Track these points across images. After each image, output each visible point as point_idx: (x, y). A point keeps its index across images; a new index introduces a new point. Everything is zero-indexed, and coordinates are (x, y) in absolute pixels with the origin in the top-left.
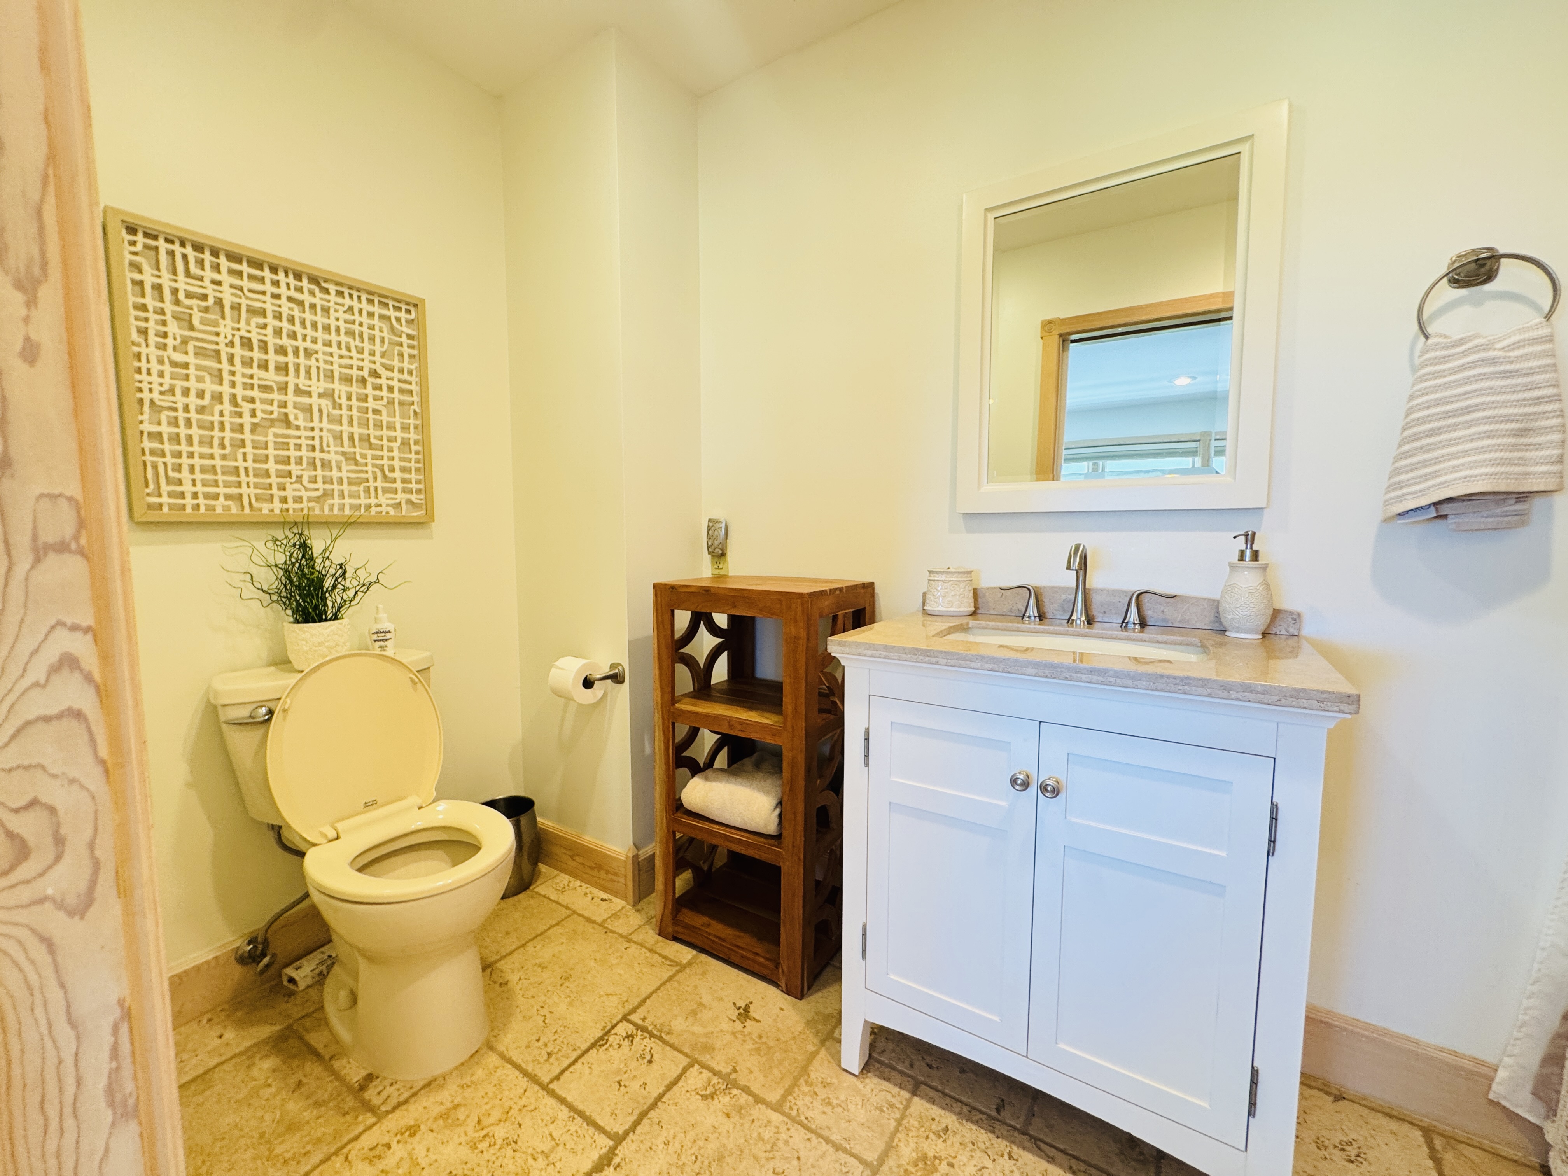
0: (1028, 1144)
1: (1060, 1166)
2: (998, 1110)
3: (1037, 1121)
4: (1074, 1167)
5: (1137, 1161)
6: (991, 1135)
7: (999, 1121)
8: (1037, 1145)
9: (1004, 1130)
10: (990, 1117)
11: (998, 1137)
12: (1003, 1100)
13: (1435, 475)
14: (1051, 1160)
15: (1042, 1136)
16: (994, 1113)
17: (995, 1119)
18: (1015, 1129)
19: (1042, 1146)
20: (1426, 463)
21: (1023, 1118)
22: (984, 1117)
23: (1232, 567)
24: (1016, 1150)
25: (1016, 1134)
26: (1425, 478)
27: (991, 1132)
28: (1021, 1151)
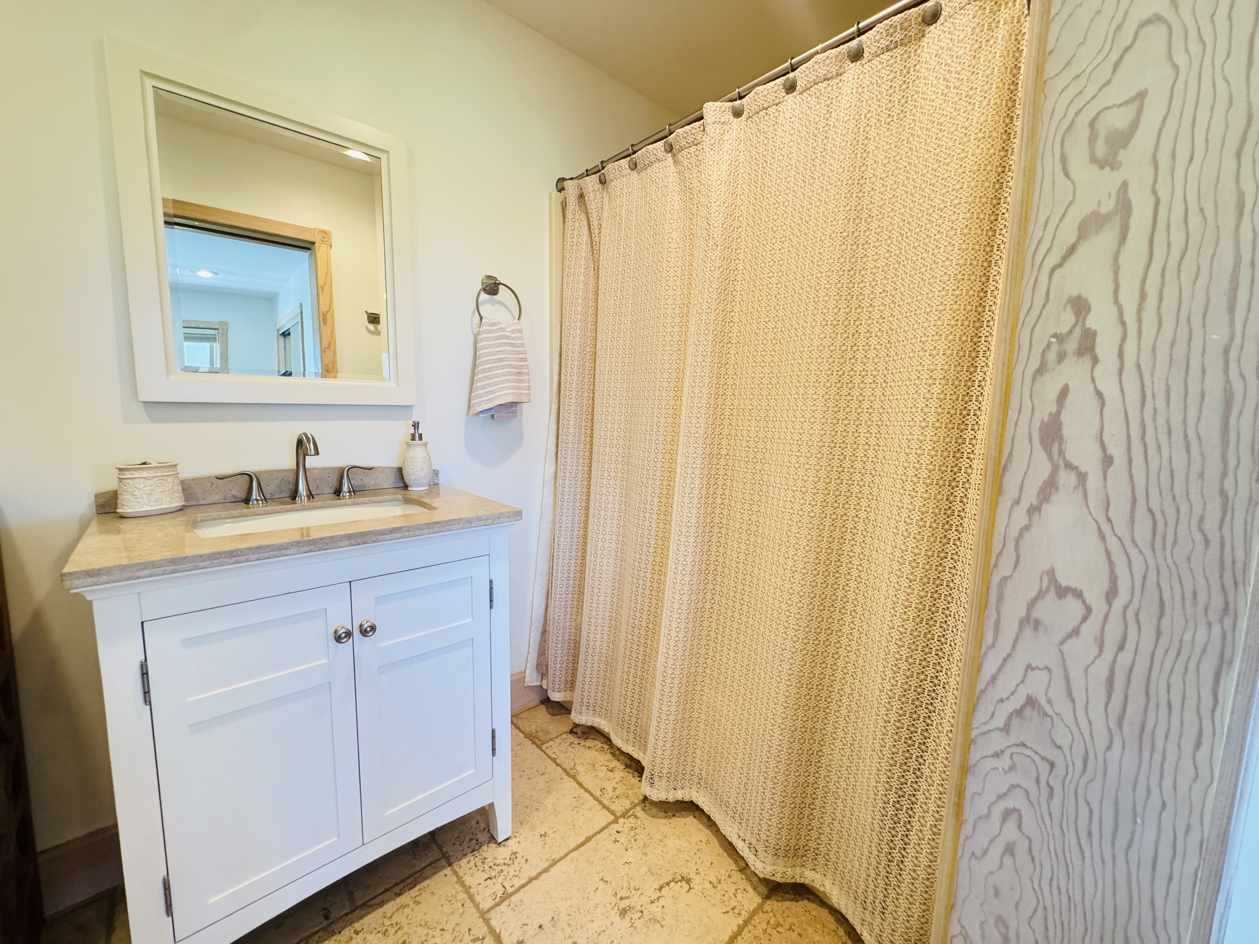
0: (363, 912)
1: (389, 900)
2: (327, 918)
3: (357, 894)
4: (398, 891)
5: (424, 850)
6: (334, 938)
7: (333, 923)
8: (368, 906)
9: (340, 924)
10: (324, 929)
11: (340, 933)
12: (325, 909)
13: (493, 392)
14: (382, 904)
15: (367, 898)
16: (325, 923)
17: (329, 925)
18: (347, 914)
19: (372, 903)
20: (490, 385)
21: (347, 904)
22: (320, 934)
23: (408, 445)
24: (357, 926)
25: (350, 916)
26: (489, 393)
27: (332, 935)
28: (361, 922)
